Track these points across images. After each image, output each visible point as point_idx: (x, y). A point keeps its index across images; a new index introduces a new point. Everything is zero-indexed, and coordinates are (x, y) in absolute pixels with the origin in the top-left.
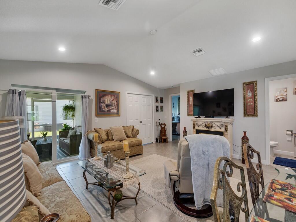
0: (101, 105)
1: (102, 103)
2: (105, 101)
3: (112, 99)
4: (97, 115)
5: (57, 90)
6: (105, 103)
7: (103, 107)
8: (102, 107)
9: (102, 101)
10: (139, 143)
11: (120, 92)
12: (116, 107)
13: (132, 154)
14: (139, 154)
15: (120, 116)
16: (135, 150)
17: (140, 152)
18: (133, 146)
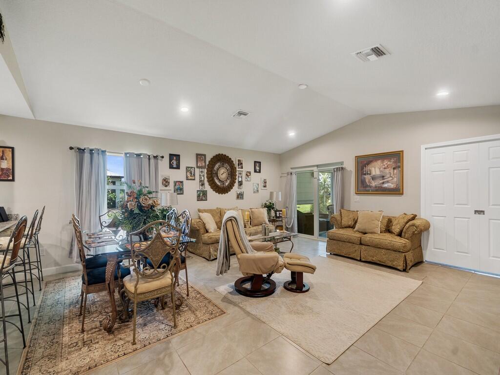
0: (364, 178)
1: (365, 174)
2: (370, 171)
3: (384, 167)
4: (358, 192)
5: (317, 166)
6: (370, 174)
7: (367, 181)
8: (365, 181)
9: (366, 171)
10: (391, 246)
11: (402, 151)
12: (393, 179)
13: (375, 259)
14: (392, 266)
15: (403, 194)
16: (382, 256)
17: (395, 264)
18: (378, 247)
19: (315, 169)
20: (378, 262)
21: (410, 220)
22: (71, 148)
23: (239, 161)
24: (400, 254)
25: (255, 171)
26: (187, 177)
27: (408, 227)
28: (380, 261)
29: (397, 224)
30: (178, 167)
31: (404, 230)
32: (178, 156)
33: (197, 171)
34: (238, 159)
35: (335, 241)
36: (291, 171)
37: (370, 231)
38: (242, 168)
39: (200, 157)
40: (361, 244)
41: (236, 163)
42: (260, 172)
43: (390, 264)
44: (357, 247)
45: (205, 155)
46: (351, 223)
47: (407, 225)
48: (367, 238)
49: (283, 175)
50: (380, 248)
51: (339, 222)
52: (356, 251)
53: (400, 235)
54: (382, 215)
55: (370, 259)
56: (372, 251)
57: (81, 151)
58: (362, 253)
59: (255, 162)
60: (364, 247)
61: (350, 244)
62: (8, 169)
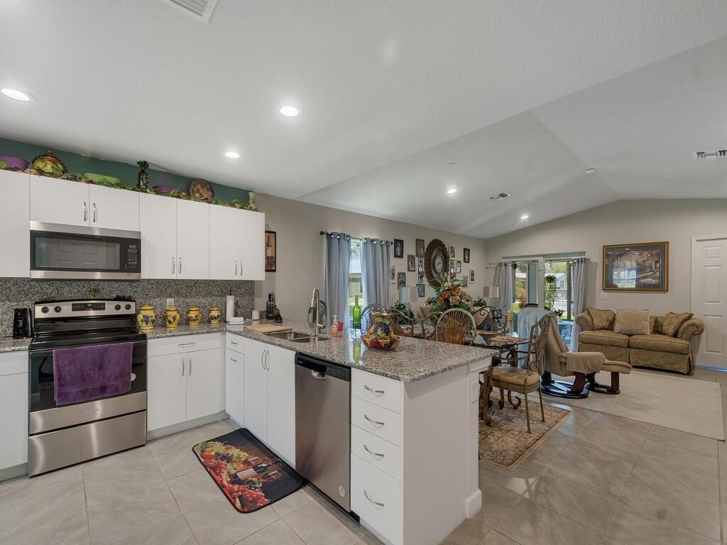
1: (617, 267)
2: (624, 263)
3: (642, 259)
4: (605, 289)
6: (624, 267)
9: (618, 264)
10: (672, 348)
11: (668, 242)
12: (655, 273)
13: (648, 363)
14: (672, 369)
15: (667, 291)
16: (660, 360)
17: (676, 367)
18: (653, 349)
19: (541, 259)
20: (654, 367)
21: (686, 320)
22: (322, 233)
23: (451, 247)
24: (682, 356)
25: (465, 261)
26: (409, 267)
27: (686, 328)
28: (656, 365)
29: (669, 324)
30: (401, 256)
31: (681, 330)
32: (401, 242)
33: (417, 259)
34: (450, 245)
35: (591, 345)
36: (503, 261)
37: (639, 332)
38: (454, 257)
39: (419, 242)
40: (629, 347)
41: (449, 250)
42: (468, 262)
43: (669, 368)
44: (624, 351)
45: (423, 241)
46: (605, 324)
47: (685, 324)
48: (637, 340)
49: (490, 266)
50: (655, 350)
51: (590, 323)
52: (622, 355)
53: (675, 336)
54: (650, 314)
55: (642, 364)
56: (645, 354)
57: (329, 236)
58: (631, 358)
59: (465, 249)
60: (633, 350)
61: (614, 348)
62: (272, 257)
